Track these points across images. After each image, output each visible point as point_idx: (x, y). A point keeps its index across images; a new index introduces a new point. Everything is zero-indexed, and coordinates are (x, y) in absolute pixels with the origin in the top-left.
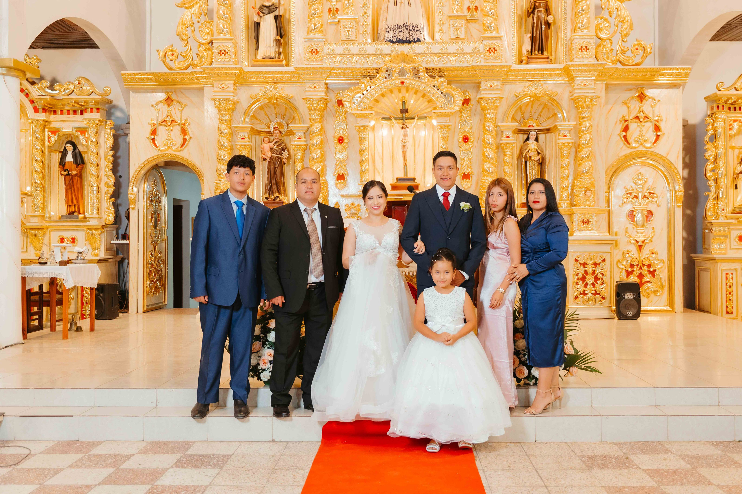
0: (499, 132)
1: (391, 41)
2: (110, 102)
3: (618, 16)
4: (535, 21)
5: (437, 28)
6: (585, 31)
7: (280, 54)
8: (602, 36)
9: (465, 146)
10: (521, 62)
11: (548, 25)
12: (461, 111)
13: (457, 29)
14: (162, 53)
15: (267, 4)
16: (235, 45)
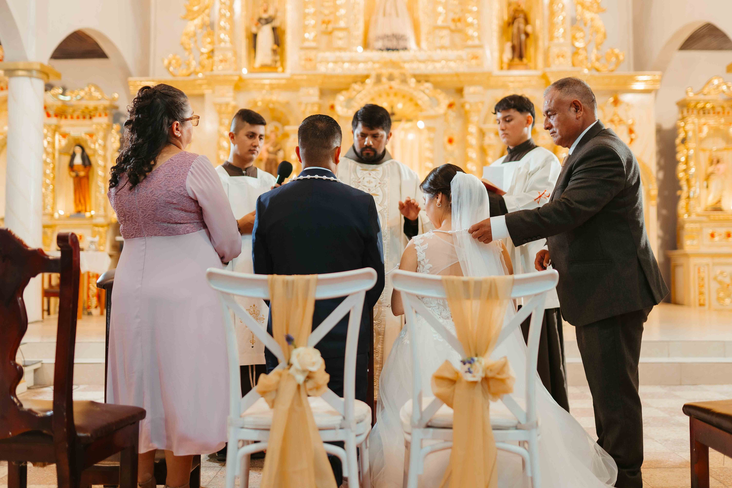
0: (482, 133)
1: (381, 50)
2: (116, 108)
3: (592, 26)
4: (515, 30)
5: (423, 37)
6: (562, 40)
7: (276, 62)
8: (578, 44)
9: (450, 147)
10: (502, 68)
11: (527, 35)
12: (445, 114)
13: (442, 37)
14: (166, 62)
15: (265, 16)
16: (235, 54)
